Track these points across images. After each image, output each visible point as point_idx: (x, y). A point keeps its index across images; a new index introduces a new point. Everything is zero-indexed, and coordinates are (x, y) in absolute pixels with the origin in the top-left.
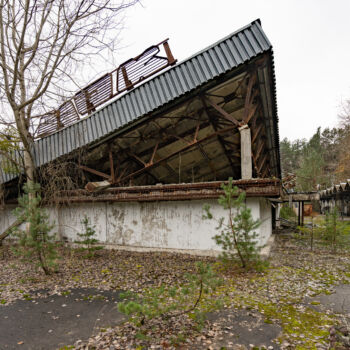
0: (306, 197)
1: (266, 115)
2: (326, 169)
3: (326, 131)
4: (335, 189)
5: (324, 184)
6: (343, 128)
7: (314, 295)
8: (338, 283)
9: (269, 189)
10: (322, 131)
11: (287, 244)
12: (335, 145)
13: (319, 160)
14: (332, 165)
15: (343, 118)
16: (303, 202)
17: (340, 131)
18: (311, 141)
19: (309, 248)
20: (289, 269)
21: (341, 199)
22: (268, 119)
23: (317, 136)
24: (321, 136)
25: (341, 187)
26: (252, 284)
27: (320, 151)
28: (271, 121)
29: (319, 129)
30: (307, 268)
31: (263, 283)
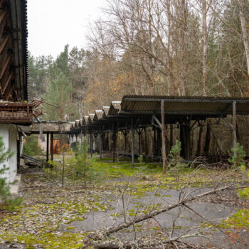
0: (56, 128)
1: (14, 27)
2: (75, 97)
3: (74, 51)
4: (84, 120)
5: (73, 115)
6: (91, 50)
7: (68, 223)
8: (89, 211)
9: (20, 115)
10: (70, 50)
11: (36, 183)
12: (83, 69)
13: (67, 85)
14: (81, 92)
15: (91, 40)
16: (52, 133)
17: (88, 53)
18: (58, 60)
19: (61, 185)
20: (42, 205)
21: (90, 133)
22: (17, 30)
23: (64, 55)
24: (69, 56)
25: (89, 119)
26: (6, 223)
27: (67, 74)
28: (20, 34)
29: (66, 47)
30: (60, 203)
31: (18, 220)
